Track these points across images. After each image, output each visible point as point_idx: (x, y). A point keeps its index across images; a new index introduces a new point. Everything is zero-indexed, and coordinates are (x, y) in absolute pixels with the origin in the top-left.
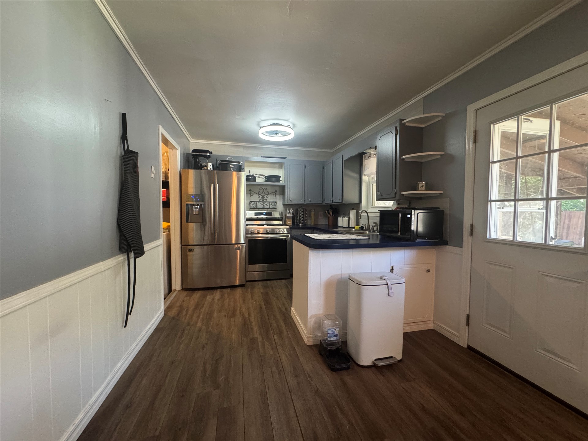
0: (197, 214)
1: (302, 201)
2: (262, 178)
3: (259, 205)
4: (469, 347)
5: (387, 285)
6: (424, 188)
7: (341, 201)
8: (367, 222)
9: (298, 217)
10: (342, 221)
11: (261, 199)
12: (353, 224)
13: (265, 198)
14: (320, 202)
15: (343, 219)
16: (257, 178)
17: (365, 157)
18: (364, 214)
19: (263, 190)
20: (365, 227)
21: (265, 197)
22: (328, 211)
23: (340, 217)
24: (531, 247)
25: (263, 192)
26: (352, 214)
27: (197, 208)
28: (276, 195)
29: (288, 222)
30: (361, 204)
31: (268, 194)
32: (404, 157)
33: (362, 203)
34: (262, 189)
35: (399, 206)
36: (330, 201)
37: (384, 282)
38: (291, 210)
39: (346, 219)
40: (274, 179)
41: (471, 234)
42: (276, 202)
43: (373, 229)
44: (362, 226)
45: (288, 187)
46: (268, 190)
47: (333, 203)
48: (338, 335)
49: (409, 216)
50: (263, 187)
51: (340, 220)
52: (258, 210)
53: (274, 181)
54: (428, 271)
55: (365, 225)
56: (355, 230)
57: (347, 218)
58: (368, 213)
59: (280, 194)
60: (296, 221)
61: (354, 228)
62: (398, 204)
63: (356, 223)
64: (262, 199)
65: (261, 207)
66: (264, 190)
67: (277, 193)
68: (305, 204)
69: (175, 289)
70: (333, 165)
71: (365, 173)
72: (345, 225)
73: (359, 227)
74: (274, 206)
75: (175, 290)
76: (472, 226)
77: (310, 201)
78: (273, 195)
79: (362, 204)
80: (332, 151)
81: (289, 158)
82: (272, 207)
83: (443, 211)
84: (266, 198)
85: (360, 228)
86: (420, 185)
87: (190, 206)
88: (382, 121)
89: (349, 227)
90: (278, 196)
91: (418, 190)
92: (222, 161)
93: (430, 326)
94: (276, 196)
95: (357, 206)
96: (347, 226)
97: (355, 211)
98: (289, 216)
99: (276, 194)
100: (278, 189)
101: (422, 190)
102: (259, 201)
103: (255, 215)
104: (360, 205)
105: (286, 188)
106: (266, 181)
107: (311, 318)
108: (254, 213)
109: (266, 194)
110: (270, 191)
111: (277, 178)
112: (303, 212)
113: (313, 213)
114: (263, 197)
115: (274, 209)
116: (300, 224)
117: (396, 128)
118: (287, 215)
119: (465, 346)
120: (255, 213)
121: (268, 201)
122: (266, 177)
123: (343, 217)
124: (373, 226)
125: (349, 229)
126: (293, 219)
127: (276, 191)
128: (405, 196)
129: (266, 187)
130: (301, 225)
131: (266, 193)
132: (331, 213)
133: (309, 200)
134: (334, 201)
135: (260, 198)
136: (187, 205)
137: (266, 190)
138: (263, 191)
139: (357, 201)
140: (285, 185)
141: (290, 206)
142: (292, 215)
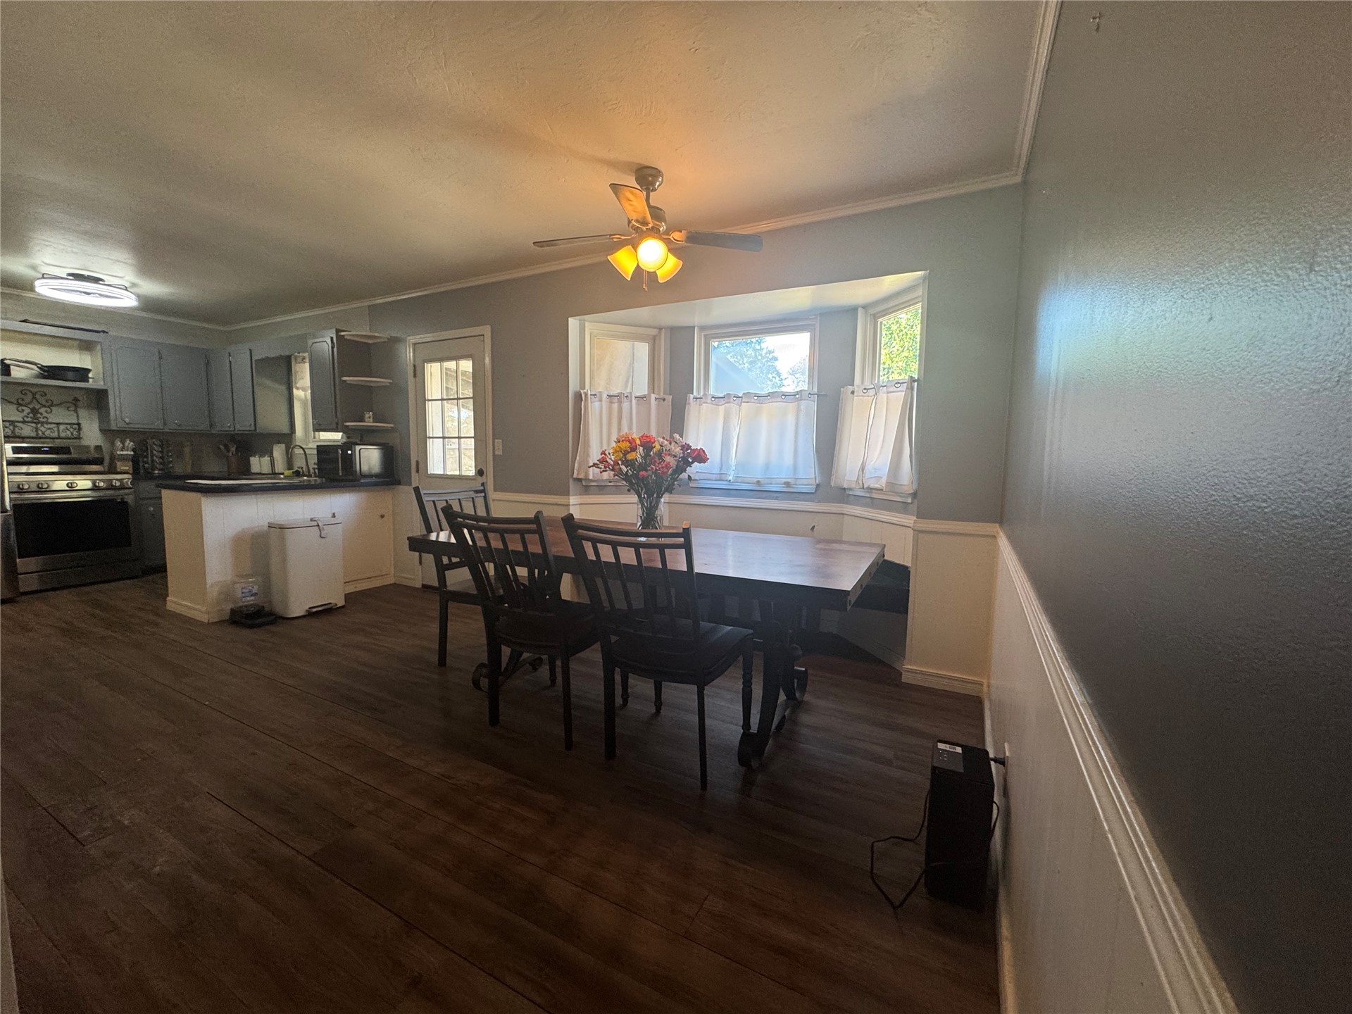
1: (158, 425)
2: (32, 369)
3: (27, 430)
4: (424, 586)
5: (318, 525)
6: (371, 420)
7: (253, 428)
8: (305, 463)
9: (146, 457)
10: (258, 464)
11: (27, 417)
12: (280, 466)
13: (41, 414)
14: (203, 426)
15: (260, 461)
16: (12, 367)
18: (298, 451)
19: (33, 395)
20: (303, 471)
21: (42, 410)
22: (226, 446)
23: (255, 456)
24: (440, 478)
25: (35, 401)
26: (278, 451)
28: (76, 409)
29: (123, 467)
30: (293, 434)
31: (52, 405)
32: (344, 378)
33: (295, 433)
34: (28, 392)
35: (348, 440)
36: (229, 427)
37: (315, 523)
38: (128, 442)
39: (266, 459)
40: (70, 374)
41: (418, 471)
42: (79, 424)
43: (315, 472)
44: (297, 470)
45: (117, 393)
46: (48, 397)
47: (236, 432)
48: (257, 593)
49: (349, 452)
50: (34, 390)
51: (254, 461)
52: (21, 440)
53: (68, 378)
54: (382, 516)
55: (302, 468)
56: (285, 477)
57: (269, 458)
58: (306, 450)
59: (89, 407)
60: (143, 466)
61: (283, 474)
62: (348, 437)
63: (286, 466)
64: (32, 415)
65: (33, 434)
66: (37, 397)
67: (80, 404)
68: (166, 430)
70: (230, 362)
71: (298, 385)
72: (266, 469)
73: (291, 471)
74: (75, 433)
76: (417, 462)
77: (179, 426)
78: (69, 407)
80: (226, 329)
81: (112, 333)
82: (70, 434)
83: (392, 447)
84: (44, 413)
85: (293, 472)
86: (367, 416)
89: (274, 474)
90: (83, 413)
91: (364, 422)
93: (391, 580)
94: (76, 411)
95: (287, 438)
96: (271, 472)
97: (283, 445)
98: (122, 455)
99: (76, 406)
100: (82, 396)
101: (369, 422)
102: (22, 420)
103: (14, 453)
104: (292, 436)
105: (111, 398)
106: (43, 377)
107: (212, 586)
108: (10, 447)
109: (44, 406)
110: (56, 400)
111: (82, 374)
112: (161, 446)
113: (187, 450)
114: (34, 411)
115: (75, 438)
116: (155, 470)
117: (332, 338)
118: (118, 453)
119: (420, 586)
120: (13, 448)
121: (52, 421)
122: (46, 369)
123: (259, 457)
124: (314, 469)
125: (273, 476)
126: (135, 460)
127: (76, 399)
128: (350, 427)
129: (40, 390)
130: (158, 473)
131: (44, 403)
132: (233, 449)
133: (176, 424)
134: (238, 427)
135: (25, 413)
137: (41, 396)
138: (34, 398)
139: (286, 430)
140: (105, 388)
141: (123, 434)
142: (132, 453)
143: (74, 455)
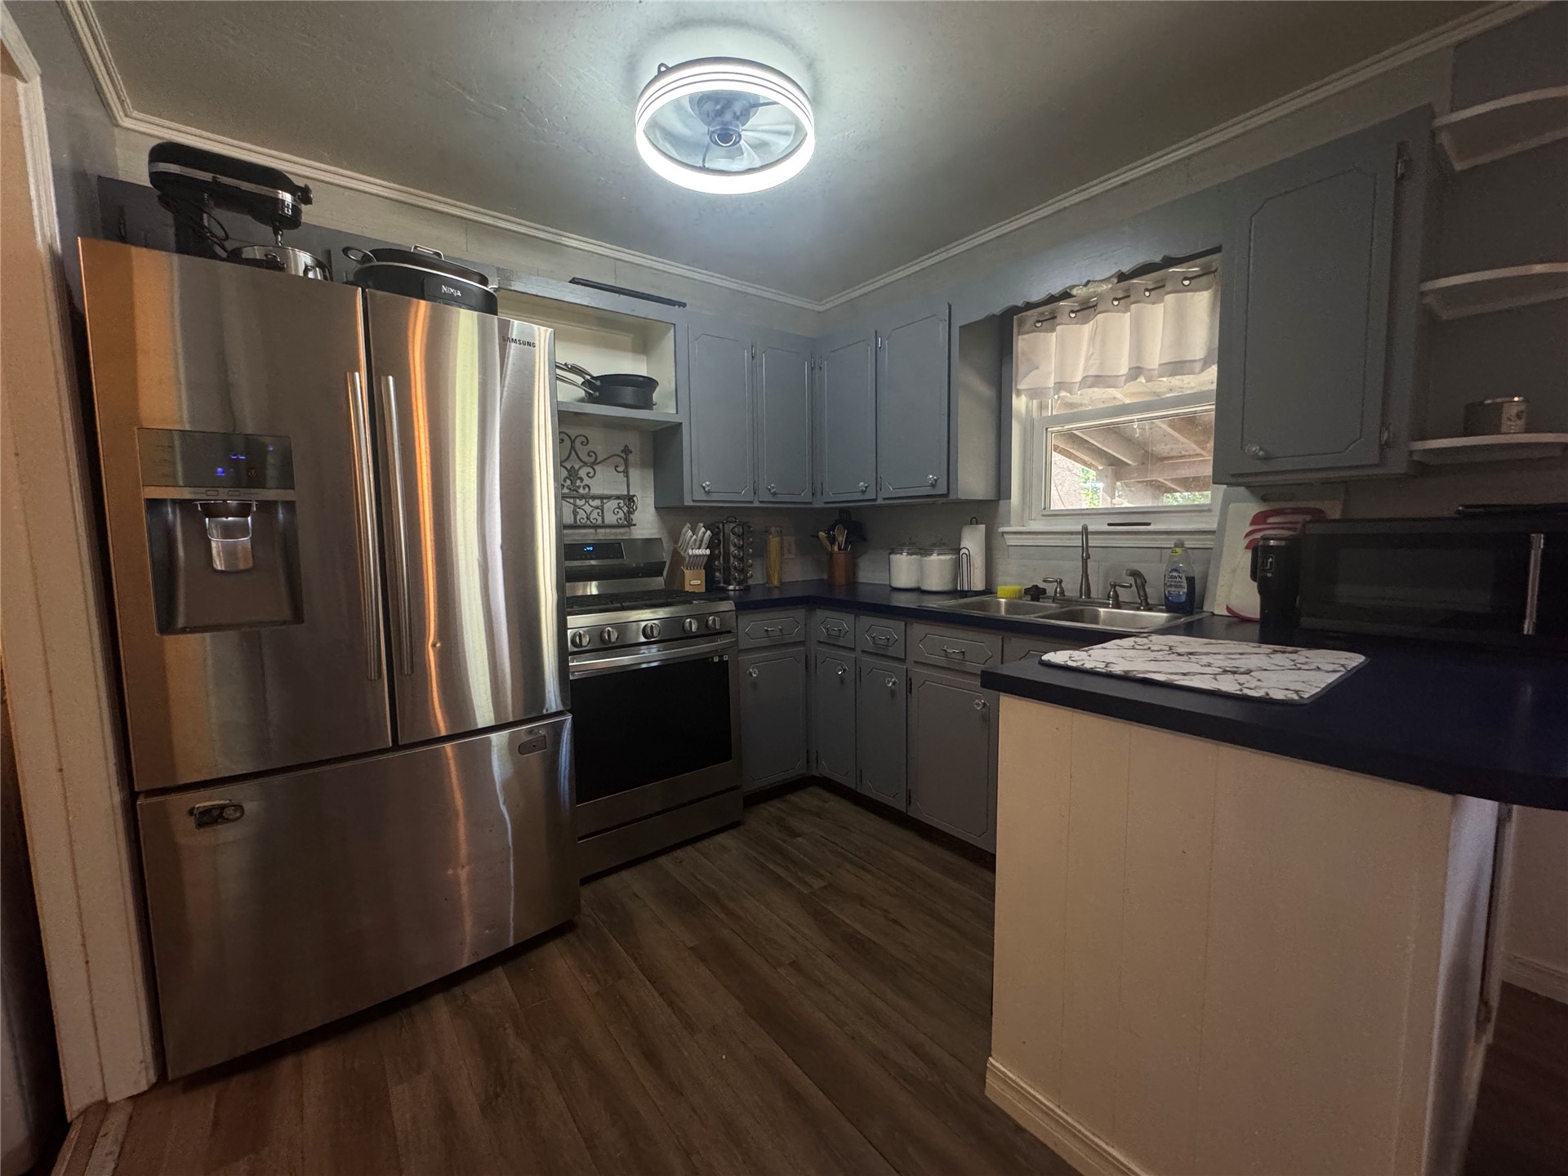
0: (242, 566)
1: (744, 495)
6: (1522, 422)
9: (718, 557)
10: (914, 569)
12: (976, 578)
13: (582, 479)
14: (804, 495)
15: (917, 561)
17: (1021, 323)
19: (573, 442)
21: (582, 473)
23: (901, 554)
25: (573, 453)
26: (972, 540)
27: (243, 530)
28: (626, 467)
29: (692, 582)
30: (1002, 502)
31: (595, 463)
32: (1438, 283)
33: (1010, 498)
36: (865, 491)
38: (703, 529)
39: (939, 557)
40: (628, 393)
42: (631, 498)
43: (1116, 596)
44: (1036, 587)
46: (590, 447)
47: (878, 502)
51: (900, 562)
53: (629, 400)
57: (948, 556)
59: (643, 465)
64: (568, 482)
66: (577, 444)
67: (631, 457)
68: (756, 504)
69: (102, 1097)
70: (879, 349)
72: (935, 580)
73: (1017, 588)
75: (103, 1107)
78: (617, 465)
79: (1012, 500)
80: (821, 309)
82: (619, 518)
84: (587, 481)
85: (1026, 592)
86: (1510, 411)
87: (172, 515)
88: (1150, 167)
89: (967, 593)
90: (635, 474)
92: (380, 254)
94: (626, 473)
95: (990, 511)
96: (954, 587)
97: (983, 527)
98: (691, 557)
99: (626, 461)
100: (632, 440)
104: (998, 504)
105: (686, 440)
106: (591, 399)
109: (585, 464)
110: (602, 448)
111: (644, 387)
113: (773, 542)
114: (573, 474)
115: (627, 526)
116: (728, 584)
118: (690, 552)
121: (595, 491)
122: (598, 383)
123: (917, 555)
127: (627, 450)
129: (582, 432)
130: (734, 590)
131: (585, 458)
132: (841, 539)
133: (770, 490)
136: (154, 505)
137: (582, 443)
138: (573, 448)
139: (992, 491)
140: (677, 419)
141: (695, 514)
142: (708, 552)
143: (628, 561)
